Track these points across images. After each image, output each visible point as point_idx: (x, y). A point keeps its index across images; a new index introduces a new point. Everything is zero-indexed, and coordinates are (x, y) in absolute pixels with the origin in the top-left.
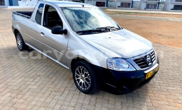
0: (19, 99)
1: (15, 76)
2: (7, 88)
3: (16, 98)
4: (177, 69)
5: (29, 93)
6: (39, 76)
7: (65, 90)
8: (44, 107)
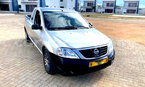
0: (4, 71)
1: (12, 57)
2: (2, 63)
3: (3, 70)
4: (141, 66)
5: (13, 68)
6: (27, 58)
7: (36, 69)
8: (15, 78)
